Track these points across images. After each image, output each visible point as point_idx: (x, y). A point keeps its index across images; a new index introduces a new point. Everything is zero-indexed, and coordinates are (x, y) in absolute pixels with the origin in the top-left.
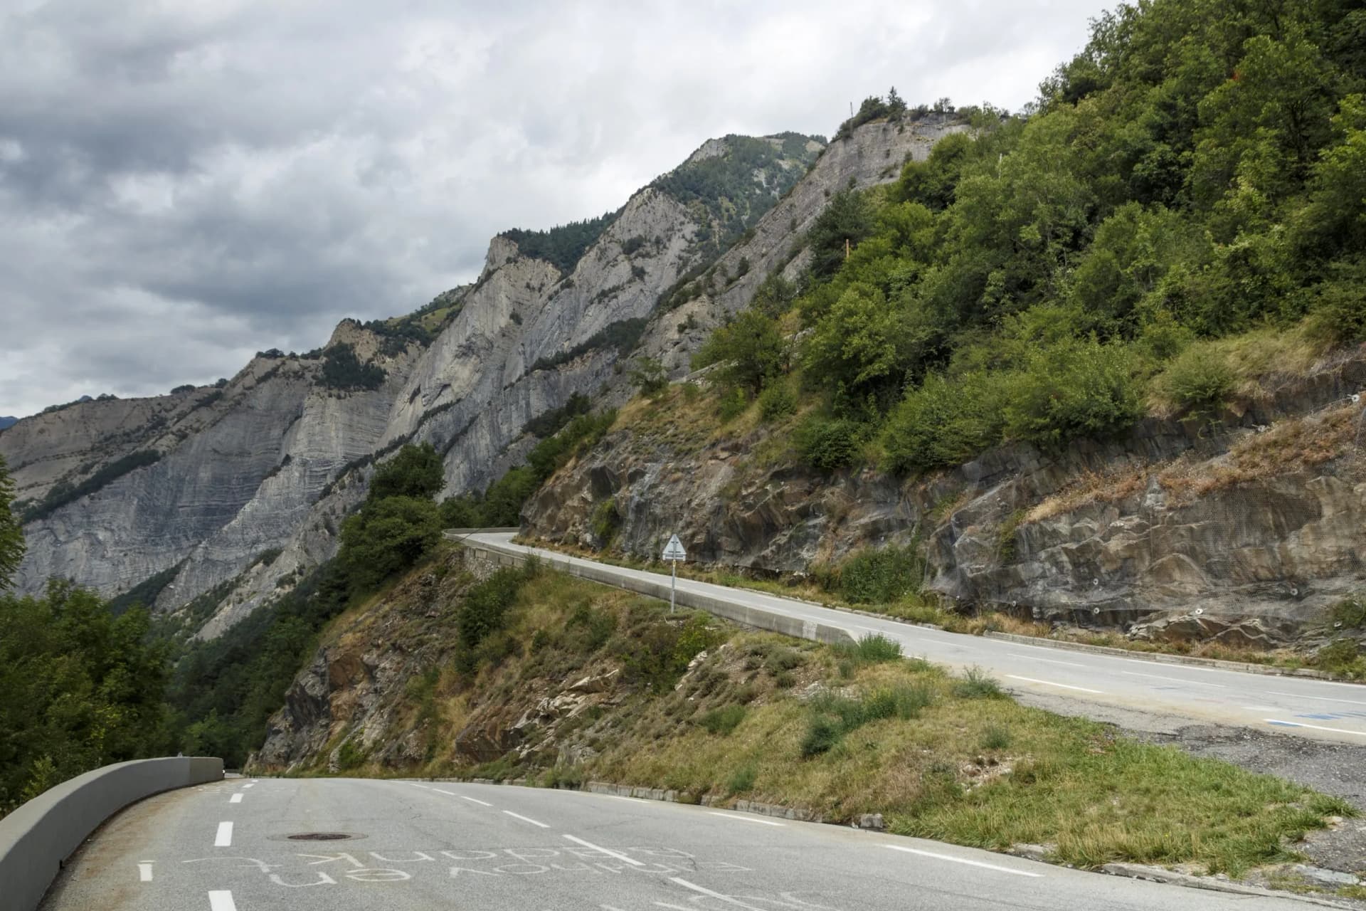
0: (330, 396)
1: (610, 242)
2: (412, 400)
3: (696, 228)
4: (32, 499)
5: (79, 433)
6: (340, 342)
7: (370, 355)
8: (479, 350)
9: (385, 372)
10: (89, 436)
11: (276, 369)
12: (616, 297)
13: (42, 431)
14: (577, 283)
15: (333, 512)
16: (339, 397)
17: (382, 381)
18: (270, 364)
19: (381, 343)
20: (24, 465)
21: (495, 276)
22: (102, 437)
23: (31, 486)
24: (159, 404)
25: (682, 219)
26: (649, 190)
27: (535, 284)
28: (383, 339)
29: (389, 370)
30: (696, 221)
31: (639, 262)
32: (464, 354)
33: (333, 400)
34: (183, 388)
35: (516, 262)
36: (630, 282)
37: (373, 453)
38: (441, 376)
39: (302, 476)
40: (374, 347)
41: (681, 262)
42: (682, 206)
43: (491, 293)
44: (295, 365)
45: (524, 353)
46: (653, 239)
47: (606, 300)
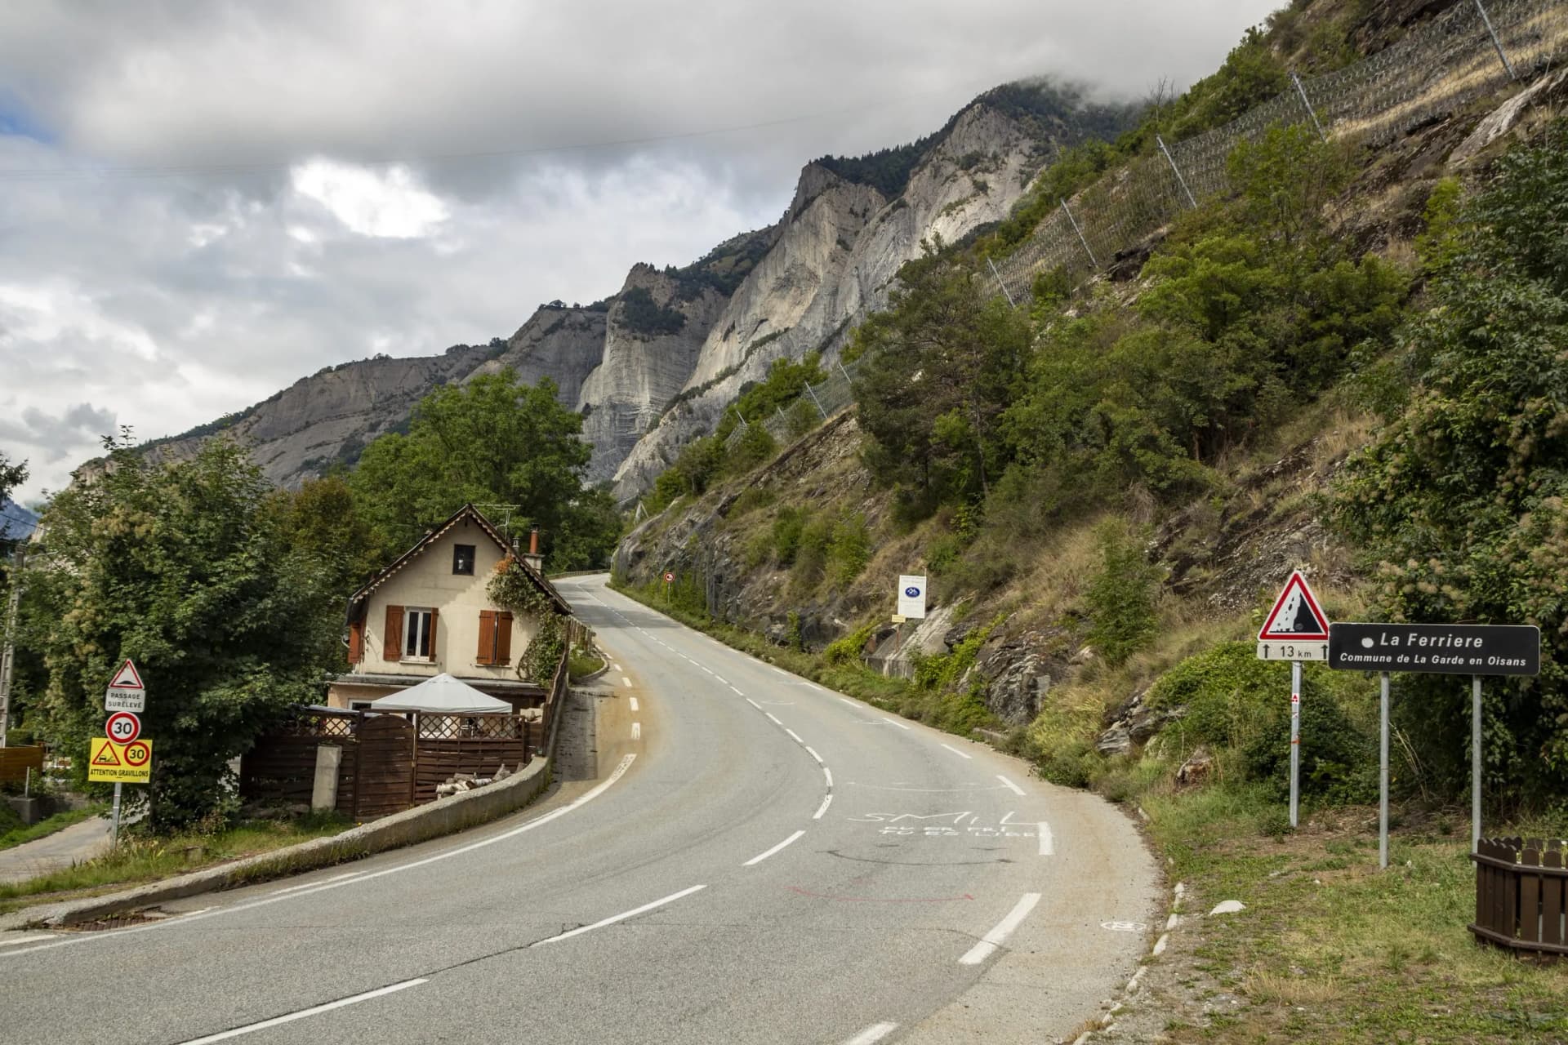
0: (635, 338)
1: (943, 159)
2: (726, 338)
3: (1032, 143)
4: (322, 457)
5: (360, 393)
6: (635, 287)
7: (666, 300)
8: (799, 281)
9: (684, 317)
10: (369, 396)
11: (562, 321)
12: (963, 210)
13: (322, 391)
14: (911, 203)
15: (667, 443)
16: (643, 340)
17: (682, 326)
18: (555, 317)
19: (676, 287)
20: (308, 425)
21: (816, 203)
22: (381, 398)
23: (319, 445)
24: (435, 364)
25: (1017, 134)
26: (979, 105)
27: (858, 209)
28: (678, 283)
29: (687, 315)
30: (1031, 137)
31: (980, 177)
32: (782, 286)
33: (638, 343)
34: (457, 347)
35: (838, 186)
36: (974, 195)
37: (700, 385)
38: (758, 311)
39: (612, 420)
40: (669, 292)
41: (1024, 176)
42: (1014, 122)
43: (811, 219)
44: (581, 317)
45: (858, 277)
46: (990, 155)
47: (954, 212)
